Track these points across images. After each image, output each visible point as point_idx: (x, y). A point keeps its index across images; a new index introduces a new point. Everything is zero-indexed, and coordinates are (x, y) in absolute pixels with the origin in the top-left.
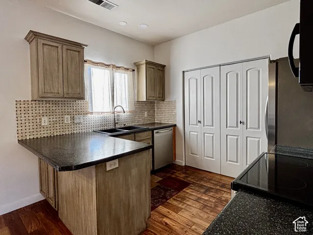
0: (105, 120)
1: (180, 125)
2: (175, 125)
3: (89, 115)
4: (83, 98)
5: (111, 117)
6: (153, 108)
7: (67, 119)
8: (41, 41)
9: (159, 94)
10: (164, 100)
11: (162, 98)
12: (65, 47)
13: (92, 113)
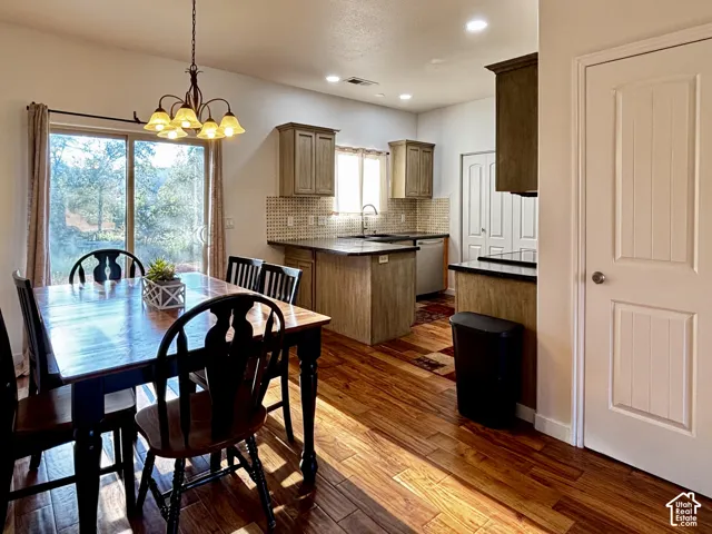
0: (350, 223)
1: (455, 237)
2: (448, 236)
3: (334, 216)
4: (333, 195)
5: (357, 220)
6: (415, 209)
7: (311, 222)
8: (298, 132)
9: (424, 187)
10: (431, 197)
11: (428, 194)
12: (318, 135)
13: (337, 214)
